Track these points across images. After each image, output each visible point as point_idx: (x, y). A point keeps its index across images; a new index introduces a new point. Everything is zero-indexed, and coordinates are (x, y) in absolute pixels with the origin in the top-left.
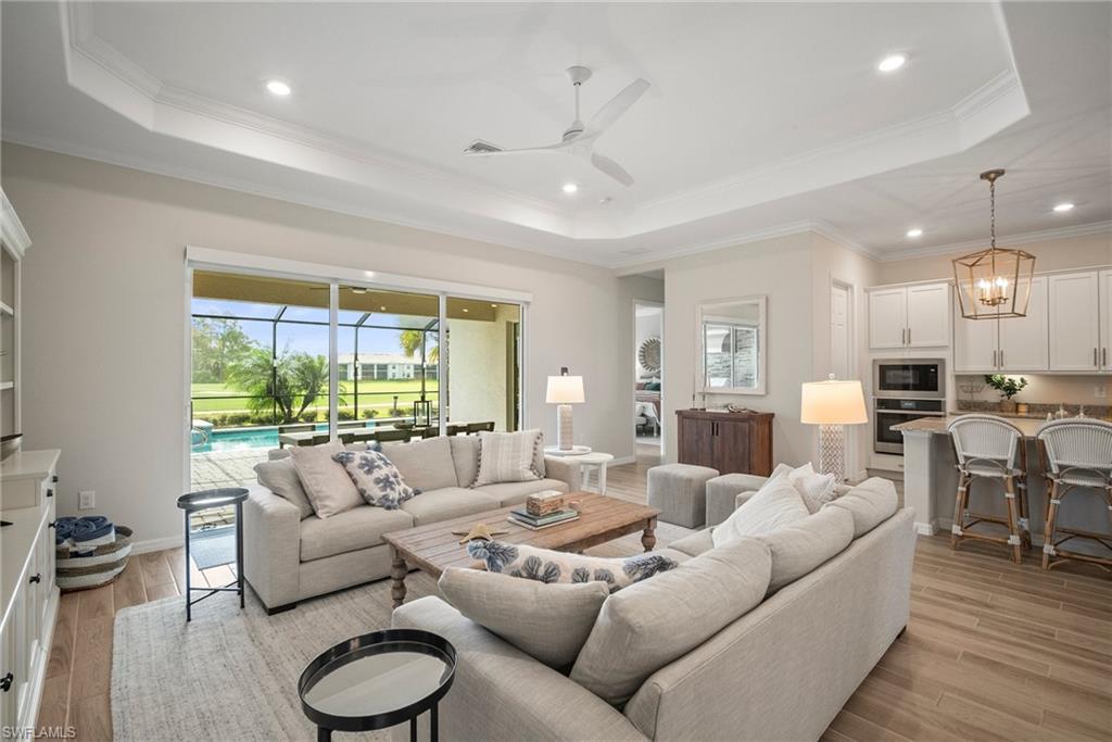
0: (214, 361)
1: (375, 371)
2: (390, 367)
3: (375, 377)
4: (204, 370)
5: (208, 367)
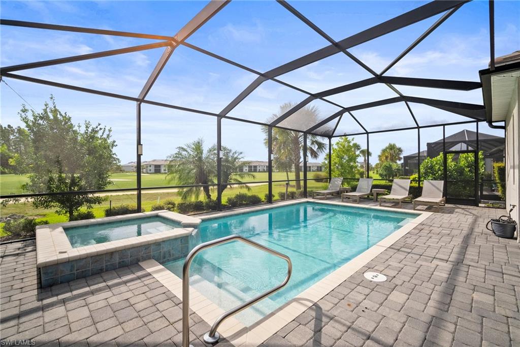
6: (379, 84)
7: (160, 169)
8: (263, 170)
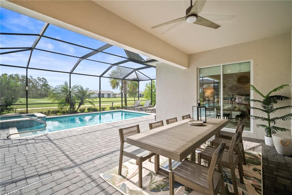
0: (39, 92)
2: (91, 94)
4: (36, 95)
5: (38, 94)
6: (130, 62)
8: (94, 97)
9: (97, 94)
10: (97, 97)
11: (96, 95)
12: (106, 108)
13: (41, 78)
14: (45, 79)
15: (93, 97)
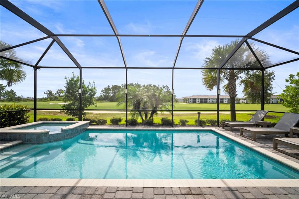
1: (204, 100)
2: (208, 100)
3: (204, 102)
7: (196, 101)
8: (212, 102)
9: (215, 99)
10: (215, 102)
11: (213, 100)
12: (188, 122)
13: (165, 86)
14: (167, 87)
15: (210, 102)
